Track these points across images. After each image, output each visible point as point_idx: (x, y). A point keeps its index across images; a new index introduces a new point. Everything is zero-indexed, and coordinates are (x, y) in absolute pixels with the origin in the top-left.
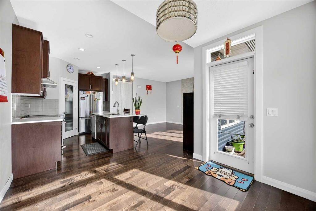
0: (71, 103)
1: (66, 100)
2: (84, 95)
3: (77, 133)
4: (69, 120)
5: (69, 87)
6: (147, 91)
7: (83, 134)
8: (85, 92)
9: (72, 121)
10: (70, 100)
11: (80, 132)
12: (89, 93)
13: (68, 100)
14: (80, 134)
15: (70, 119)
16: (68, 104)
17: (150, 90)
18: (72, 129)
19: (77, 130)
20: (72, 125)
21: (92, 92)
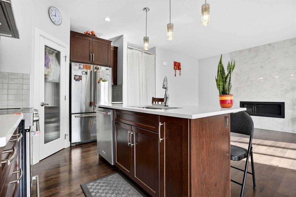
0: (57, 85)
1: (46, 79)
2: (81, 71)
3: (67, 145)
4: (53, 120)
5: (52, 54)
6: (174, 71)
7: (78, 145)
8: (82, 66)
9: (58, 121)
10: (55, 79)
11: (73, 142)
12: (90, 68)
13: (50, 79)
14: (72, 145)
15: (53, 117)
16: (50, 88)
17: (179, 69)
18: (58, 137)
19: (68, 137)
20: (58, 129)
21: (95, 66)
